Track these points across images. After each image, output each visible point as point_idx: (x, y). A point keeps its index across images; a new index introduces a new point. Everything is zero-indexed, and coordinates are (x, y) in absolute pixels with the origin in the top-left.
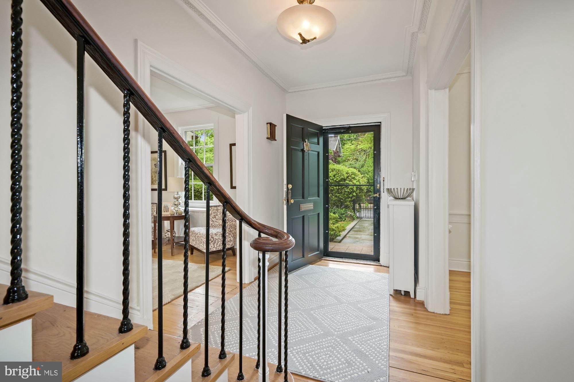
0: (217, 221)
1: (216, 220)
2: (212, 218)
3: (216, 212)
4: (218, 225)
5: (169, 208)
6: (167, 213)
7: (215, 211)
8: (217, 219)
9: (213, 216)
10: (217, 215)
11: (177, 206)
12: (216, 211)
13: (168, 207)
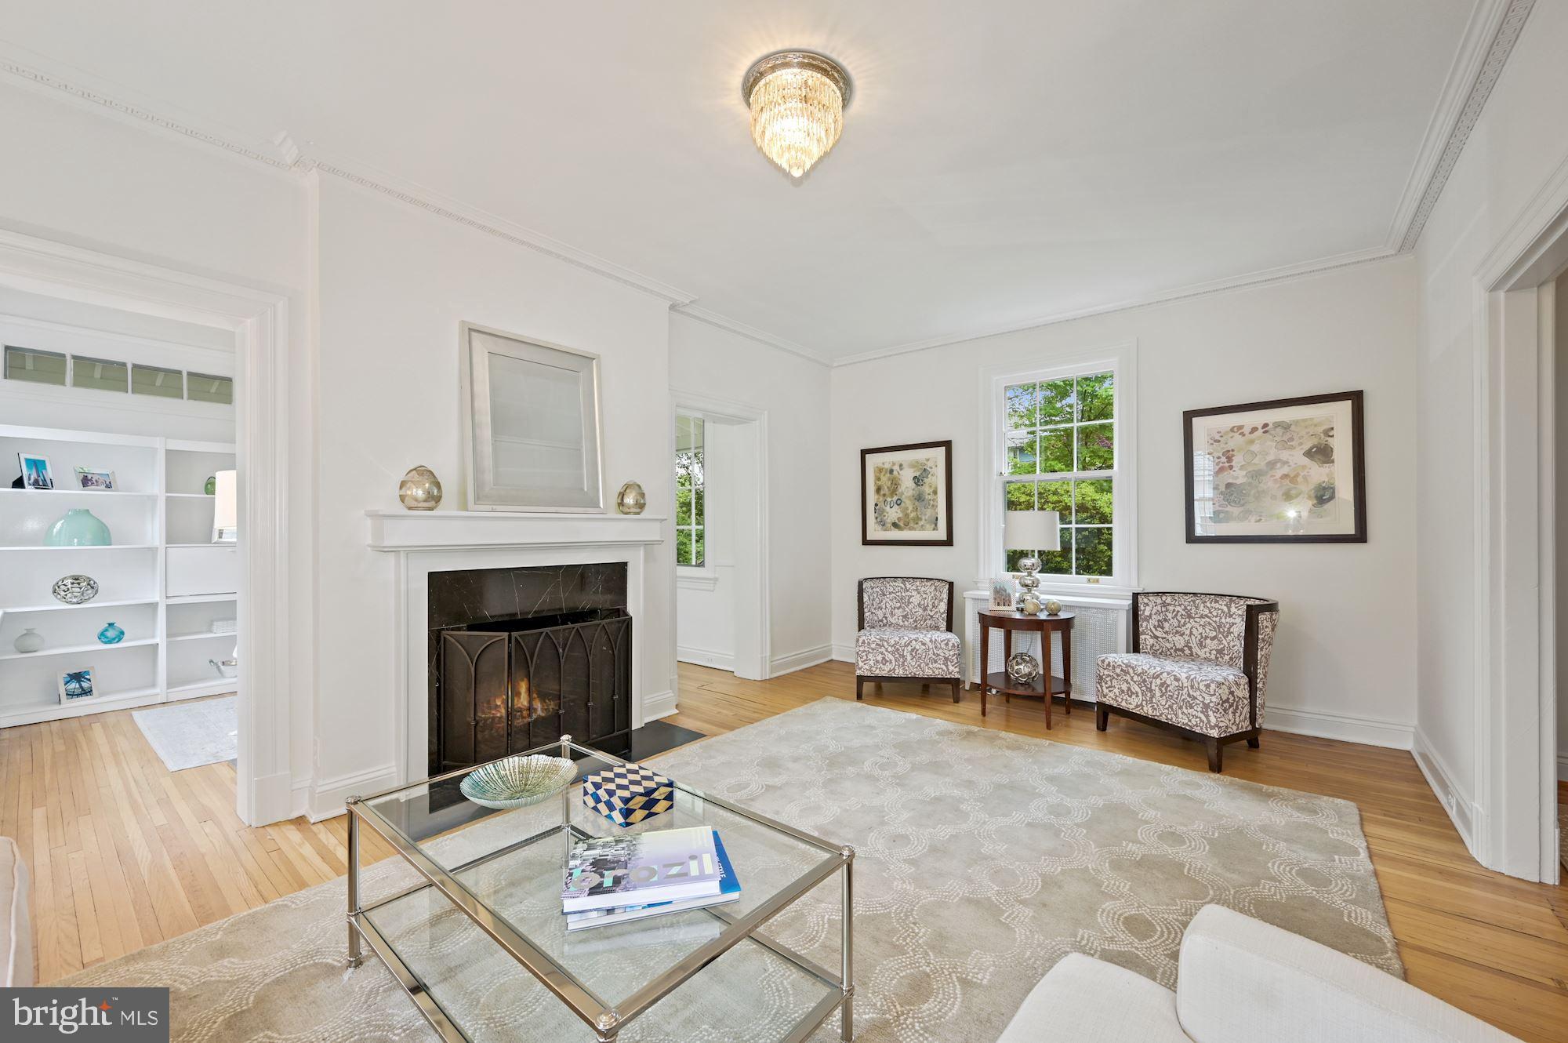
0: (1169, 637)
1: (1164, 635)
2: (1153, 630)
3: (1162, 612)
4: (1172, 651)
5: (1009, 595)
6: (1006, 608)
7: (1159, 608)
8: (1166, 633)
9: (1156, 624)
10: (1165, 620)
11: (1029, 591)
12: (1164, 609)
13: (1005, 591)
